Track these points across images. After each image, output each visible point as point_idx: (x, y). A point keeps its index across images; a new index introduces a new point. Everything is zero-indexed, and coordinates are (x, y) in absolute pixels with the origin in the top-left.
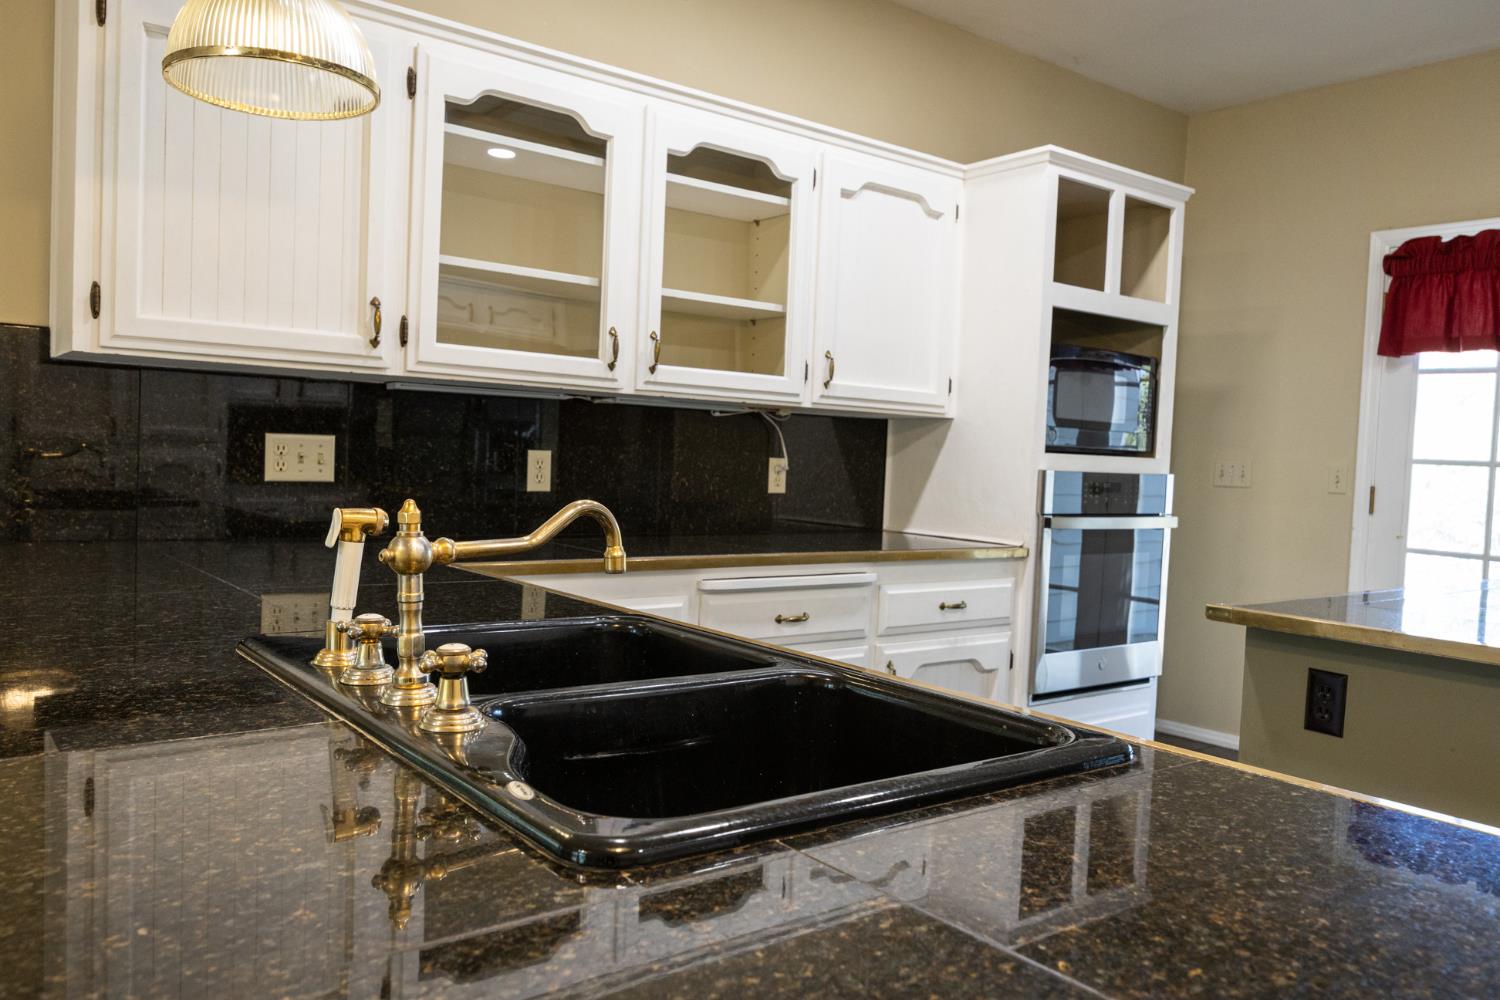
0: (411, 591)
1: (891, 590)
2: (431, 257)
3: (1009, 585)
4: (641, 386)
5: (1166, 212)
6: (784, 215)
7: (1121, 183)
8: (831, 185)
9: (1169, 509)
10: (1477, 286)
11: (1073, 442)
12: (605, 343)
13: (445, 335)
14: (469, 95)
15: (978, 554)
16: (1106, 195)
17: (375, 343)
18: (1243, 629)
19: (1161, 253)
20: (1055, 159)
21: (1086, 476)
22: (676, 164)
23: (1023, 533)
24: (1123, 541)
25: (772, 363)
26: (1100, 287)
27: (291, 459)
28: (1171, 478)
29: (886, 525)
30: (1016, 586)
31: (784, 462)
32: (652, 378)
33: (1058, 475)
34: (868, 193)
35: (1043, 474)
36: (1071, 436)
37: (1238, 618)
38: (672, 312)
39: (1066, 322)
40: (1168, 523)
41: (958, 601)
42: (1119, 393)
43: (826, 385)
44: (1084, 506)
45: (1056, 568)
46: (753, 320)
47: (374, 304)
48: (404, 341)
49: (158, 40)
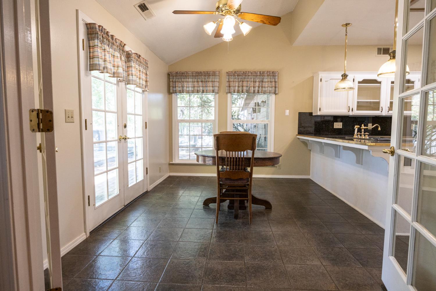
0: (363, 130)
2: (356, 100)
4: (386, 114)
12: (381, 109)
13: (357, 110)
14: (361, 80)
17: (349, 111)
27: (337, 126)
32: (388, 113)
47: (349, 107)
48: (352, 111)
49: (326, 82)
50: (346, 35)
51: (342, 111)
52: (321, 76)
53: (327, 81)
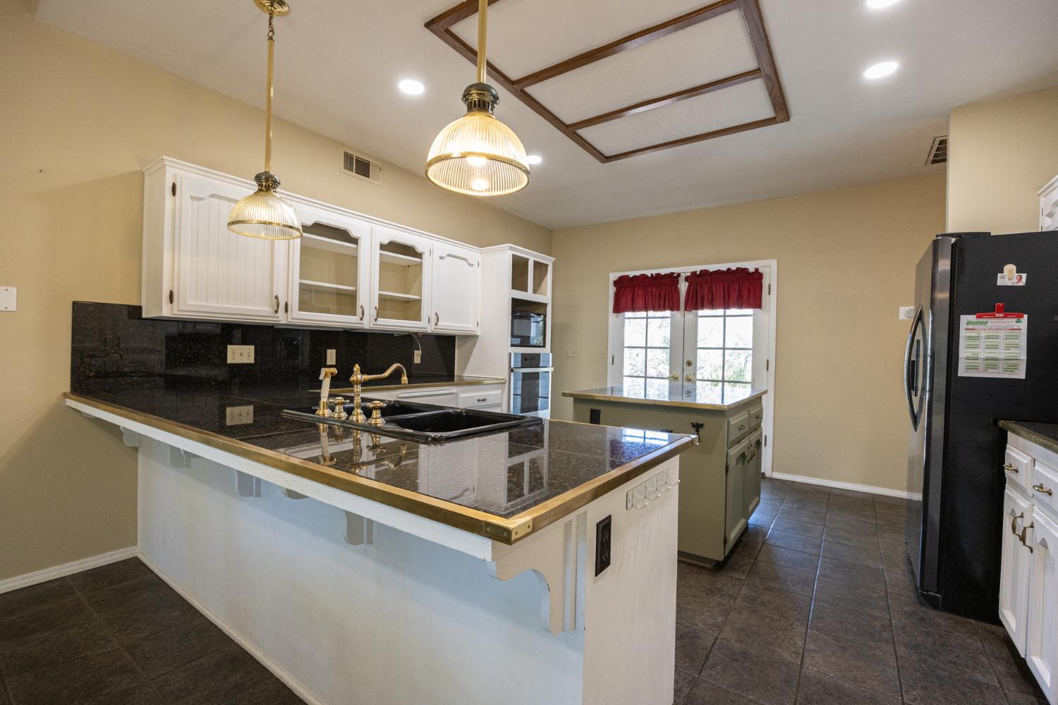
1: (462, 395)
2: (296, 281)
3: (500, 392)
4: (372, 326)
5: (547, 265)
6: (421, 264)
7: (533, 256)
8: (436, 255)
9: (551, 365)
10: (640, 291)
11: (519, 343)
12: (359, 311)
13: (300, 309)
14: (309, 223)
15: (486, 382)
16: (527, 260)
17: (276, 312)
18: (572, 398)
19: (545, 279)
20: (511, 248)
21: (523, 354)
22: (383, 247)
23: (504, 375)
24: (536, 375)
25: (417, 317)
26: (527, 291)
27: (238, 355)
28: (551, 354)
29: (456, 374)
30: (503, 392)
31: (420, 352)
32: (375, 323)
33: (515, 354)
34: (448, 257)
35: (510, 354)
36: (518, 341)
37: (571, 395)
38: (382, 299)
39: (516, 303)
40: (550, 369)
41: (483, 398)
42: (533, 325)
43: (436, 324)
44: (522, 364)
45: (515, 388)
46: (408, 302)
47: (277, 297)
48: (286, 311)
49: (196, 202)
50: (271, 38)
51: (256, 310)
52: (175, 176)
53: (200, 199)
